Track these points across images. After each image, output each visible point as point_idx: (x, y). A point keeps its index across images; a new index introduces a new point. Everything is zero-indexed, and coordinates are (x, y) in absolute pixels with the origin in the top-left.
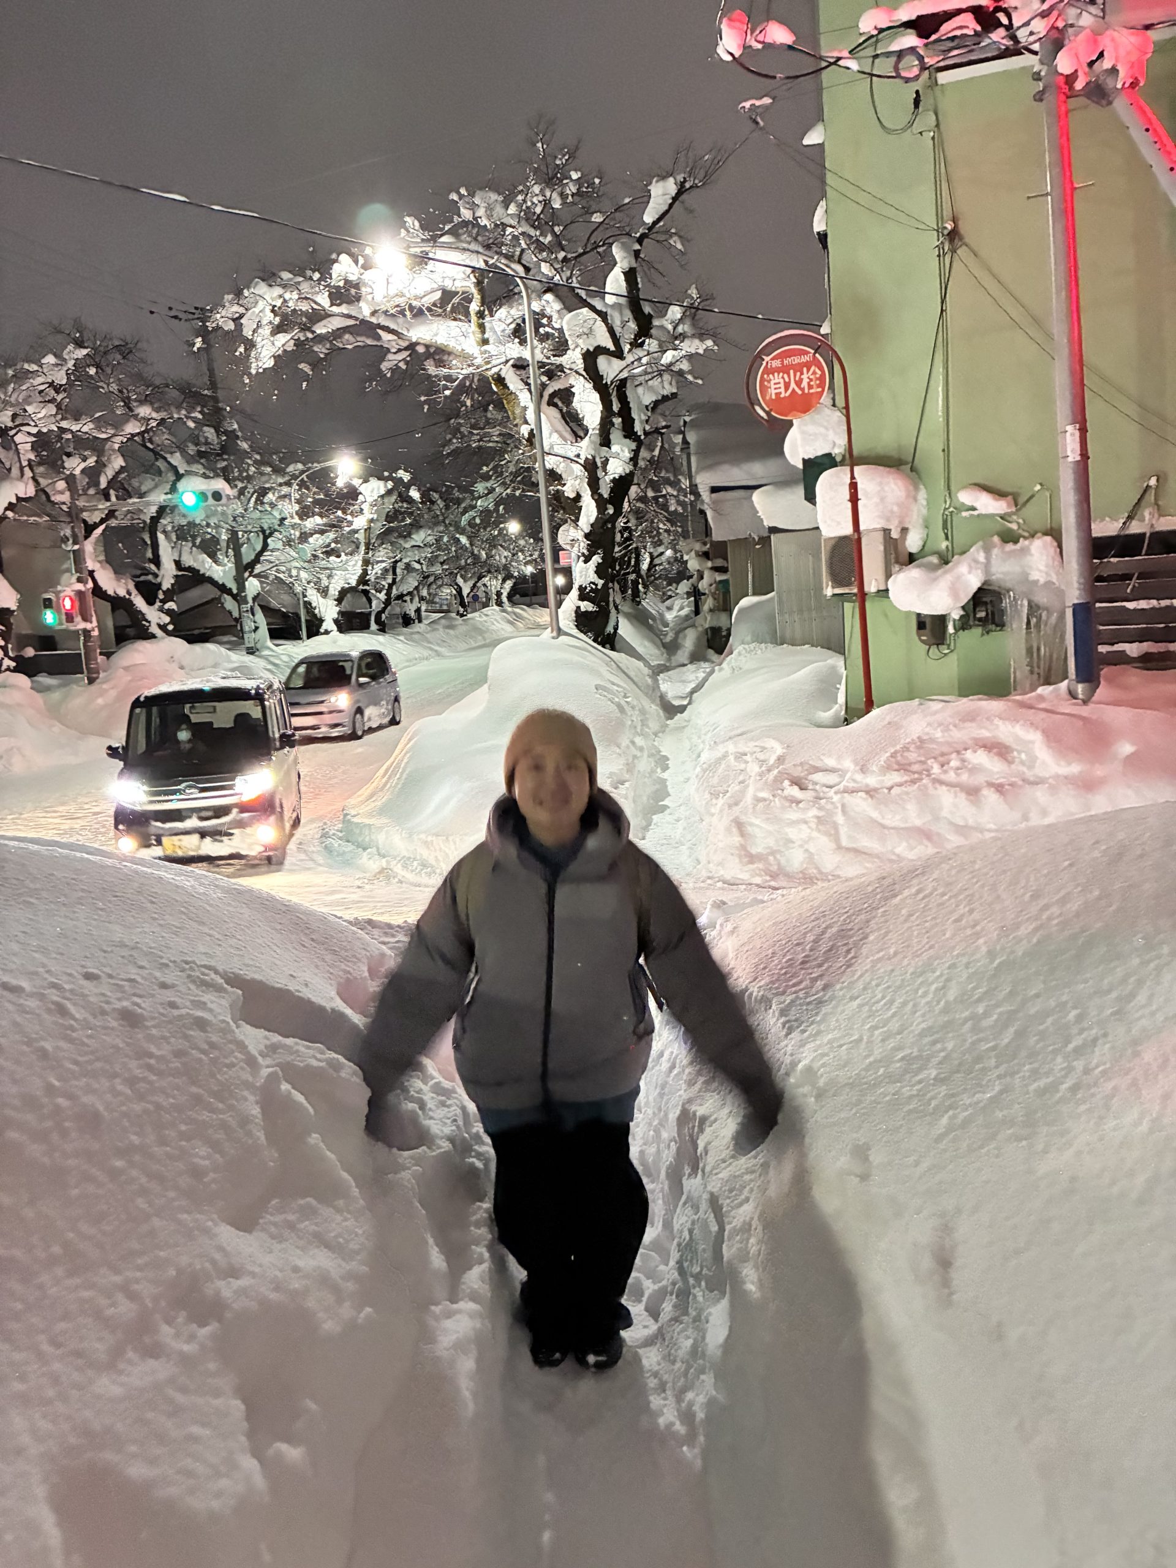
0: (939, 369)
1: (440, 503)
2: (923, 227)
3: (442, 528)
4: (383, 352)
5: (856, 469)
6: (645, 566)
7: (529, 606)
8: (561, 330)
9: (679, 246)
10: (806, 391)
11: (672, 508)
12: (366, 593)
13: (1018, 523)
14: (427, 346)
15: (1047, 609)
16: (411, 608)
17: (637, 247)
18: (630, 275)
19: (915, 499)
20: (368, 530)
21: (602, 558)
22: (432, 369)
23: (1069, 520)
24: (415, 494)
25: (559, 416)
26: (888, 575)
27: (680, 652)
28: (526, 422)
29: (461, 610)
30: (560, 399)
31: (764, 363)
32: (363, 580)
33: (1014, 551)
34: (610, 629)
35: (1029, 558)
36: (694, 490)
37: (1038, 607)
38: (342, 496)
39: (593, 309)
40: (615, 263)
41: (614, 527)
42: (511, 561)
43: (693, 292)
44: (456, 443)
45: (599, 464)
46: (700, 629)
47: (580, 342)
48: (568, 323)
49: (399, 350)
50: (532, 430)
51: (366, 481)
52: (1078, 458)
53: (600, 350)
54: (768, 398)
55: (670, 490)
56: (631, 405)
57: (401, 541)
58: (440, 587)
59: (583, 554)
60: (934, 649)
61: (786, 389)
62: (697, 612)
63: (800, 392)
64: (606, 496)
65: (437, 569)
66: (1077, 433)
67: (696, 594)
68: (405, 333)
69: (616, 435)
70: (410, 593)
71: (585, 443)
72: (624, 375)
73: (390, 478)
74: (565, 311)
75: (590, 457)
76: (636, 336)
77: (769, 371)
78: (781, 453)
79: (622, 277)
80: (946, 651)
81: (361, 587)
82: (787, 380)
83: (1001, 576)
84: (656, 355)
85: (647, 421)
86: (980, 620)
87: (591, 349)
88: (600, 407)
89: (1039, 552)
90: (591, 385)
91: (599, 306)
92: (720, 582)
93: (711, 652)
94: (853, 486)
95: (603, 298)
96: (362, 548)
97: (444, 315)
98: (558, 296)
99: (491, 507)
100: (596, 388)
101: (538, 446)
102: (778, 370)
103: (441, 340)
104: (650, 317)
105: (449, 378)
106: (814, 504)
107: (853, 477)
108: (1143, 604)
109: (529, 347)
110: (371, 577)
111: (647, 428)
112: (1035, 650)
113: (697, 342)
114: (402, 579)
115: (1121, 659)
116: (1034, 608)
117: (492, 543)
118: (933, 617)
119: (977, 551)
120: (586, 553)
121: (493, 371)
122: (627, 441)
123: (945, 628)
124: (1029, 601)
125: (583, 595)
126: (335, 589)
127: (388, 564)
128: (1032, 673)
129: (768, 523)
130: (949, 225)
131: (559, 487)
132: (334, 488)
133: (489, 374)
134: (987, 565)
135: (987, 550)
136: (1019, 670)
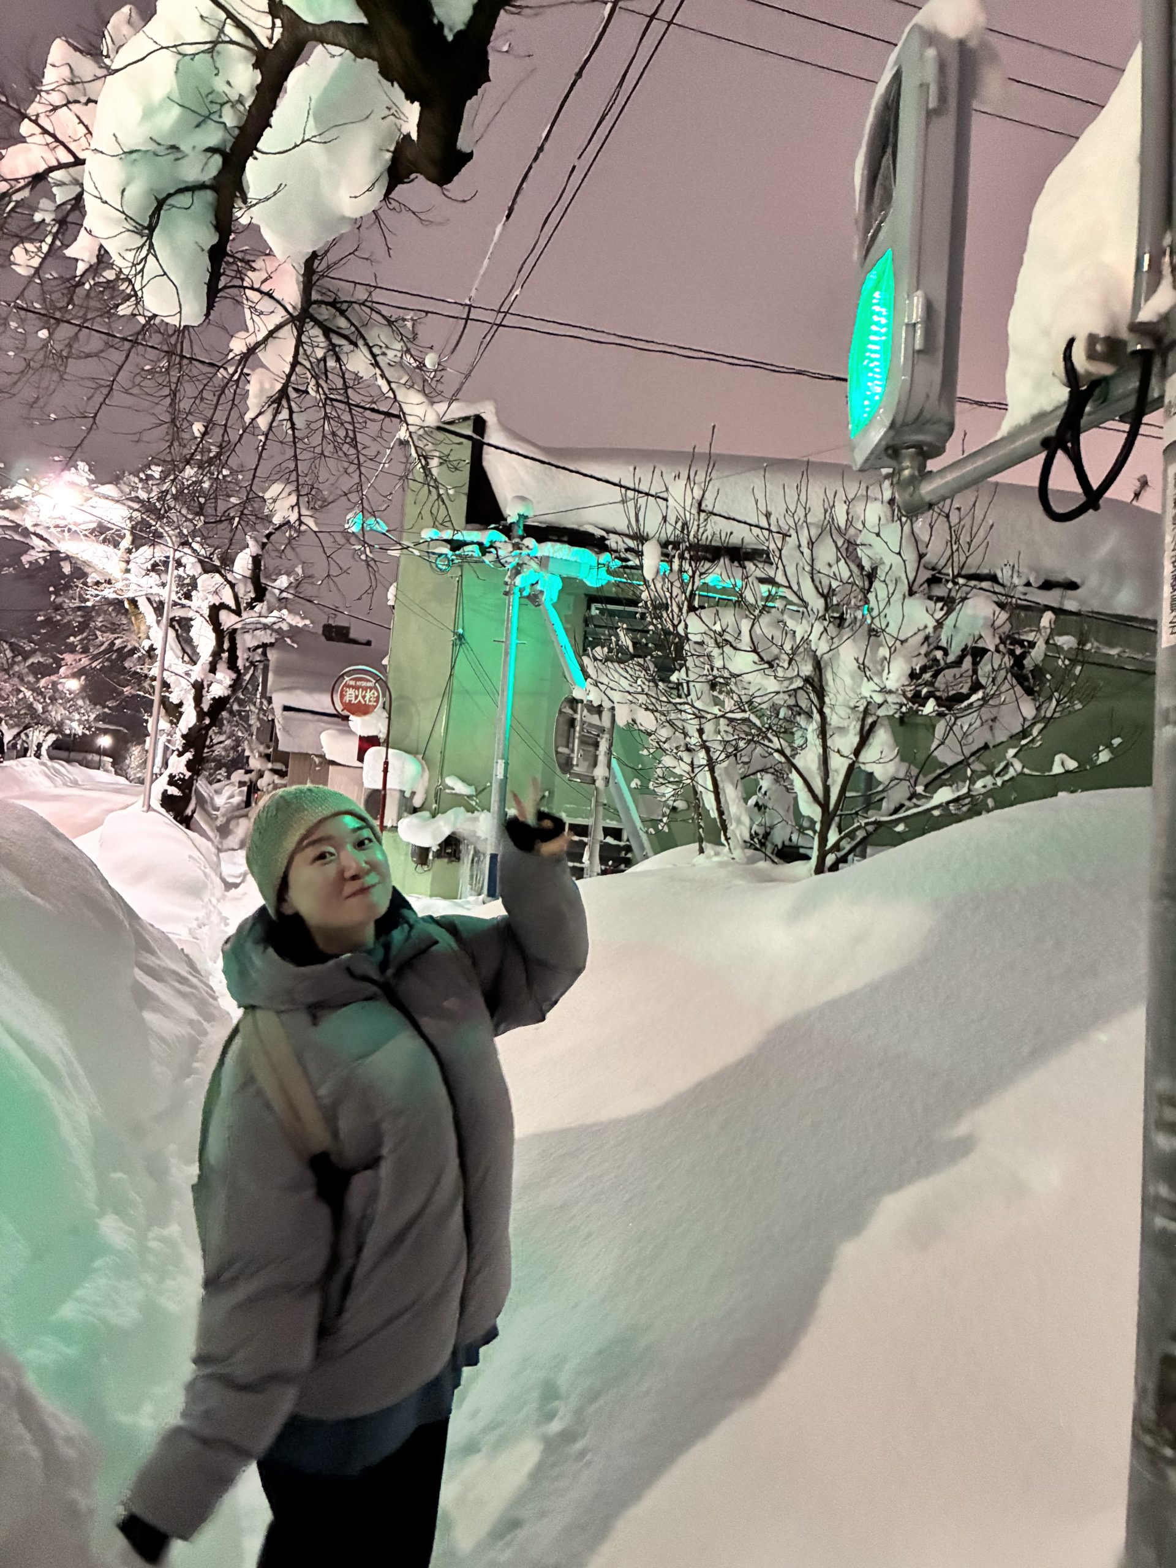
0: (445, 706)
2: (446, 626)
4: (28, 549)
5: (390, 750)
10: (367, 703)
13: (475, 802)
14: (69, 556)
15: (480, 853)
17: (265, 540)
18: (256, 560)
19: (422, 776)
21: (193, 756)
25: (174, 635)
26: (400, 817)
27: (230, 838)
28: (148, 638)
31: (345, 681)
33: (471, 818)
34: (189, 812)
35: (477, 823)
39: (224, 577)
40: (246, 547)
41: (207, 733)
42: (67, 719)
45: (206, 686)
47: (209, 595)
48: (203, 581)
50: (153, 646)
52: (502, 777)
53: (223, 606)
56: (238, 646)
59: (179, 749)
60: (420, 867)
61: (356, 699)
62: (248, 803)
63: (363, 703)
64: (206, 709)
66: (504, 767)
67: (252, 789)
69: (222, 666)
71: (197, 667)
72: (238, 625)
74: (200, 571)
75: (198, 679)
76: (252, 601)
77: (347, 686)
79: (250, 559)
80: (427, 869)
82: (357, 694)
83: (462, 831)
85: (248, 659)
86: (447, 853)
87: (217, 603)
88: (214, 643)
89: (482, 821)
90: (210, 626)
91: (229, 577)
94: (386, 763)
95: (232, 572)
97: (97, 541)
100: (213, 628)
101: (159, 661)
102: (352, 687)
103: (83, 555)
104: (264, 588)
107: (387, 754)
111: (247, 665)
113: (298, 619)
118: (422, 848)
119: (450, 814)
120: (181, 749)
121: (130, 595)
122: (230, 672)
123: (427, 855)
124: (475, 849)
125: (172, 781)
128: (471, 888)
129: (329, 757)
130: (460, 631)
131: (168, 694)
133: (127, 596)
134: (456, 822)
135: (457, 814)
136: (464, 886)
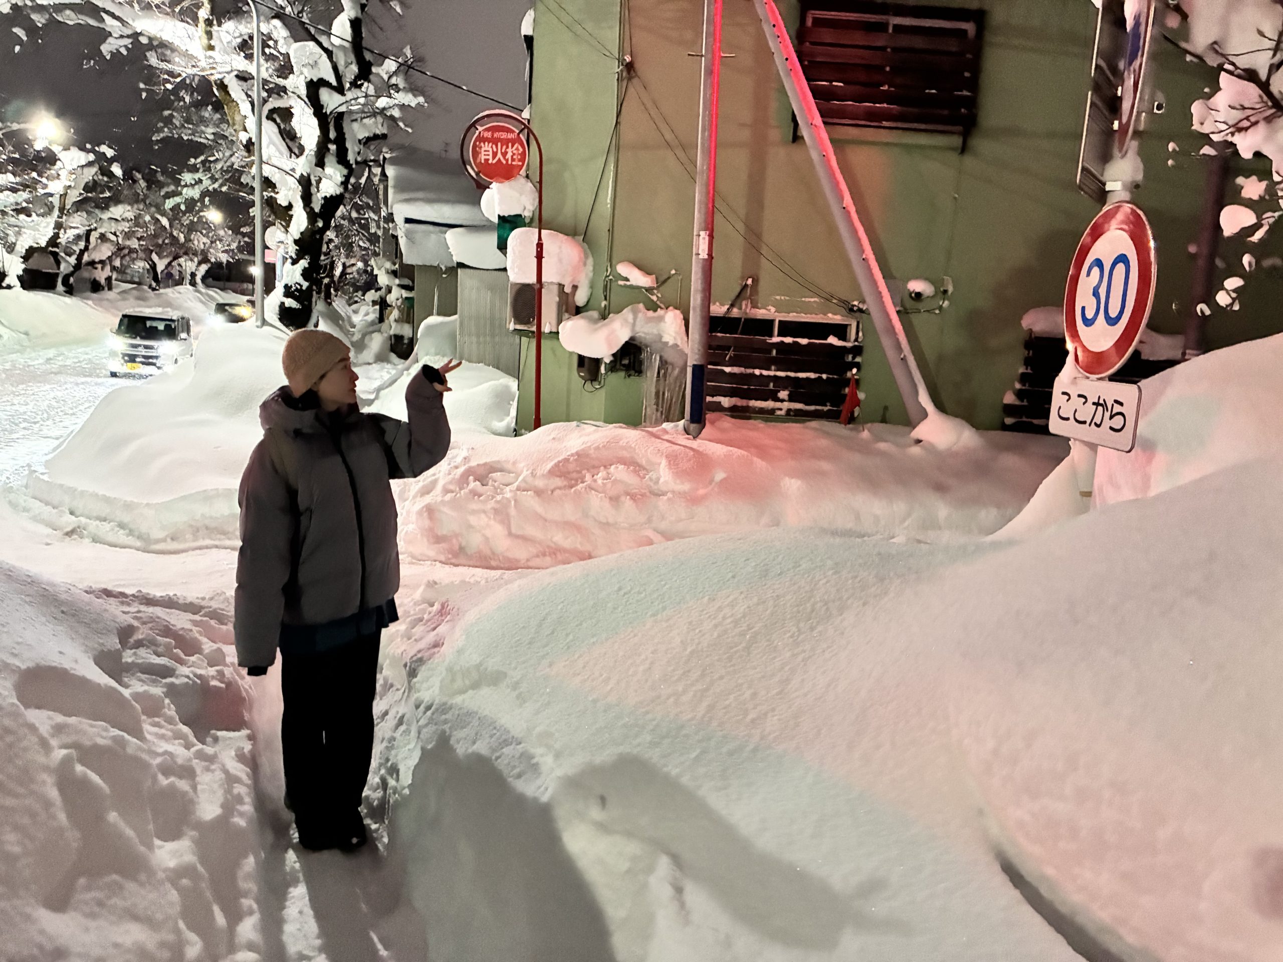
0: (612, 167)
1: (143, 184)
2: (608, 54)
3: (141, 207)
4: (105, 35)
5: (544, 232)
6: (338, 272)
7: (222, 289)
8: (287, 56)
9: (398, 9)
10: (510, 162)
11: (373, 231)
12: (55, 255)
13: (657, 296)
14: (150, 39)
15: (672, 364)
16: (101, 275)
18: (356, 24)
19: (585, 264)
20: (63, 196)
21: (309, 263)
22: (153, 59)
23: (696, 300)
24: (117, 170)
25: (276, 130)
26: (559, 321)
27: (365, 352)
28: (245, 130)
29: (154, 284)
30: (279, 116)
31: (477, 132)
32: (53, 241)
33: (653, 318)
35: (662, 324)
36: (390, 218)
37: (666, 362)
38: (38, 156)
39: (320, 44)
40: (343, 10)
41: (322, 239)
42: (210, 247)
43: (408, 52)
44: (166, 132)
45: (314, 182)
46: (386, 335)
47: (305, 71)
48: (296, 51)
49: (122, 37)
50: (250, 139)
51: (66, 149)
52: (706, 257)
53: (322, 83)
54: (478, 161)
55: (372, 215)
56: (346, 136)
57: (97, 211)
58: (133, 260)
59: (291, 257)
60: (588, 384)
61: (494, 157)
62: (381, 319)
63: (504, 162)
64: (317, 210)
65: (134, 244)
66: (707, 238)
67: (383, 304)
68: (130, 22)
69: (330, 160)
70: (102, 262)
71: (303, 159)
72: (343, 109)
73: (92, 151)
74: (292, 40)
75: (305, 174)
76: (356, 77)
77: (481, 139)
78: (478, 203)
79: (348, 24)
80: (598, 387)
81: (50, 249)
82: (495, 150)
83: (643, 335)
84: (372, 98)
85: (359, 153)
86: (624, 365)
87: (315, 80)
88: (317, 132)
89: (671, 321)
90: (311, 111)
91: (326, 44)
92: (406, 298)
93: (393, 356)
94: (540, 246)
95: (330, 38)
96: (56, 212)
97: (173, 14)
98: (286, 25)
99: (197, 196)
100: (315, 114)
101: (256, 153)
102: (488, 140)
103: (166, 36)
104: (370, 64)
105: (172, 74)
106: (505, 254)
107: (540, 238)
108: (736, 370)
109: (255, 63)
110: (63, 239)
111: (359, 159)
112: (661, 393)
113: (410, 96)
114: (95, 247)
115: (718, 407)
116: (664, 363)
117: (192, 228)
118: (590, 359)
119: (627, 313)
120: (294, 256)
121: (217, 76)
122: (340, 167)
123: (599, 369)
124: (661, 357)
125: (288, 292)
126: (22, 246)
127: (81, 231)
128: (657, 410)
129: (456, 259)
130: (628, 59)
131: (272, 194)
132: (32, 150)
133: (212, 78)
134: (634, 325)
135: (635, 313)
136: (649, 407)
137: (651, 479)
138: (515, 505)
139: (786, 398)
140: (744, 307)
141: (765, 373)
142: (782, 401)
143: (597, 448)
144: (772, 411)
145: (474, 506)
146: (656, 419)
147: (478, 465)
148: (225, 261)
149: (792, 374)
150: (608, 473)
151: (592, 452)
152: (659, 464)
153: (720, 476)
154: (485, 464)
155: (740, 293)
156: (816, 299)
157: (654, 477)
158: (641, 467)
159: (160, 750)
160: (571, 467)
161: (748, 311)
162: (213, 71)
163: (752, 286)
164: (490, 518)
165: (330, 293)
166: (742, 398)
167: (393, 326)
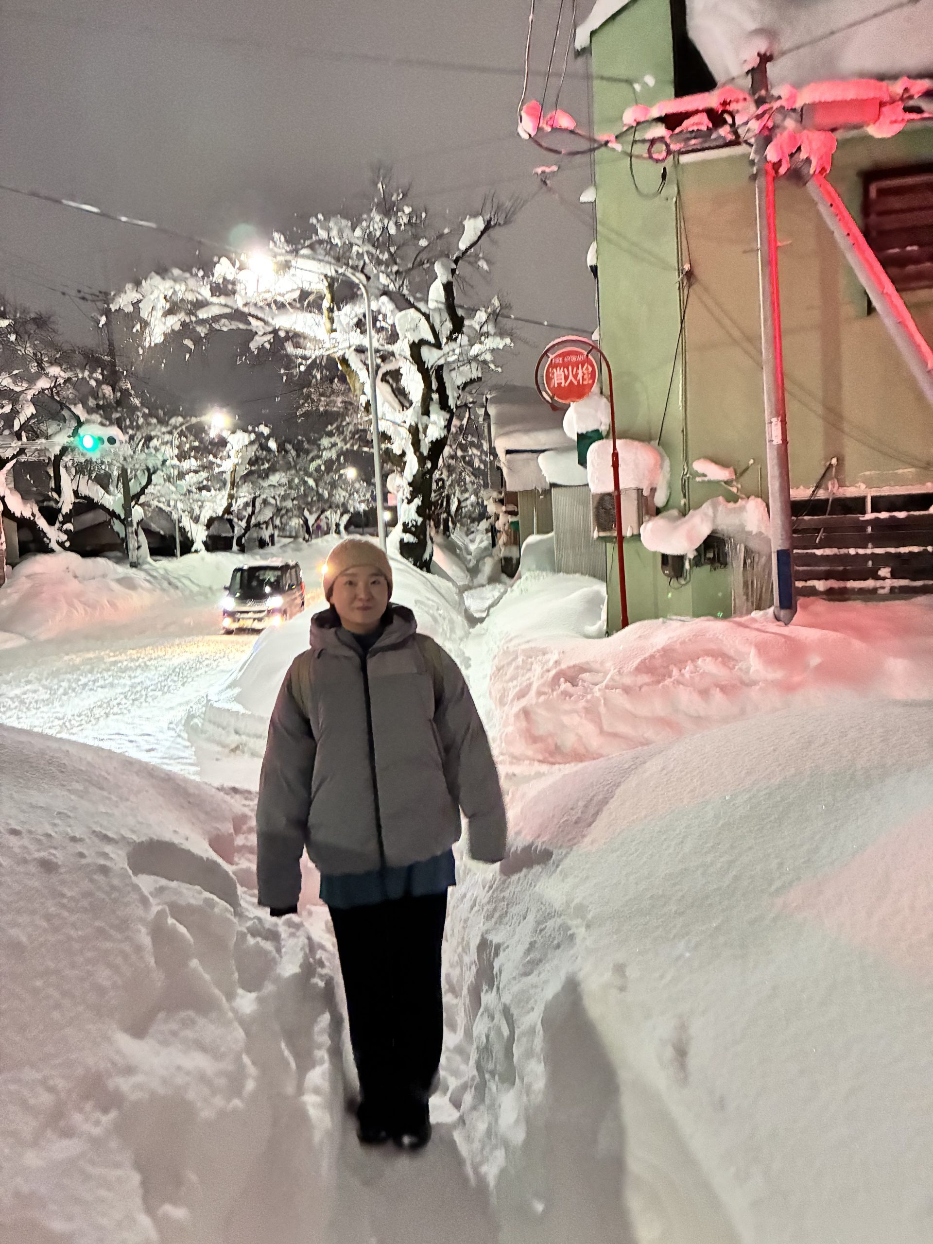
0: (679, 370)
1: (293, 453)
2: (668, 266)
3: (293, 472)
4: (252, 334)
5: (618, 442)
6: (453, 508)
8: (393, 325)
9: (485, 267)
10: (581, 382)
11: (476, 465)
12: (230, 521)
13: (737, 488)
14: (287, 332)
15: (758, 553)
16: (266, 534)
17: (454, 266)
18: (448, 288)
19: (661, 467)
20: (234, 471)
21: (422, 502)
22: (290, 349)
23: (774, 486)
24: (272, 445)
25: (389, 389)
26: (640, 523)
27: (480, 576)
28: (364, 393)
29: (307, 536)
30: (391, 377)
31: (549, 360)
32: (228, 510)
33: (734, 508)
34: (426, 556)
35: (745, 513)
36: (493, 451)
37: (752, 551)
38: (213, 444)
39: (418, 310)
40: (436, 278)
41: (431, 477)
42: (348, 499)
43: (496, 302)
44: (307, 406)
45: (421, 430)
46: (496, 558)
47: (408, 334)
48: (400, 320)
49: (265, 334)
50: (368, 401)
51: (233, 433)
52: (780, 442)
53: (423, 342)
54: (552, 386)
55: (474, 451)
56: (446, 385)
57: (260, 481)
58: (290, 518)
59: (407, 498)
60: (674, 581)
61: (566, 380)
62: (494, 544)
63: (576, 383)
64: (425, 453)
65: (289, 504)
66: (779, 424)
67: (493, 531)
68: (270, 320)
69: (434, 408)
70: (266, 523)
71: (410, 411)
72: (442, 362)
73: (254, 431)
74: (397, 311)
75: (413, 424)
76: (451, 332)
77: (553, 366)
78: (561, 426)
79: (442, 288)
80: (684, 583)
81: (226, 517)
82: (566, 373)
83: (725, 527)
84: (466, 347)
85: (458, 398)
86: (708, 559)
87: (417, 341)
88: (421, 385)
89: (753, 509)
90: (415, 368)
91: (424, 309)
92: (512, 523)
93: (504, 577)
94: (615, 455)
95: (427, 303)
96: (229, 485)
97: (302, 308)
98: (391, 299)
99: (334, 457)
100: (419, 370)
101: (373, 412)
102: (560, 366)
103: (299, 328)
104: (462, 319)
105: (305, 358)
106: (586, 467)
107: (615, 448)
108: (828, 552)
109: (368, 336)
110: (234, 508)
111: (458, 403)
112: (750, 583)
113: (498, 339)
114: (260, 511)
115: (812, 592)
116: (749, 552)
117: (333, 485)
118: (673, 556)
119: (707, 507)
120: (409, 497)
121: (341, 353)
122: (443, 412)
123: (683, 565)
125: (406, 529)
126: (205, 517)
127: (248, 498)
128: (747, 600)
129: (550, 479)
130: (687, 267)
131: (389, 445)
132: (207, 438)
133: (336, 356)
134: (715, 517)
135: (715, 507)
136: (738, 598)
137: (740, 669)
138: (605, 704)
139: (889, 575)
140: (830, 487)
141: (861, 551)
142: (884, 579)
143: (683, 643)
144: (874, 590)
145: (567, 706)
146: (747, 610)
147: (569, 668)
148: (361, 510)
149: (892, 550)
150: (696, 667)
151: (678, 646)
152: (749, 654)
153: (815, 660)
154: (574, 666)
155: (824, 474)
156: (909, 470)
157: (744, 667)
158: (730, 658)
159: (252, 916)
160: (658, 662)
161: (835, 491)
162: (336, 350)
163: (837, 465)
164: (581, 718)
165: (448, 527)
166: (838, 579)
167: (502, 551)
